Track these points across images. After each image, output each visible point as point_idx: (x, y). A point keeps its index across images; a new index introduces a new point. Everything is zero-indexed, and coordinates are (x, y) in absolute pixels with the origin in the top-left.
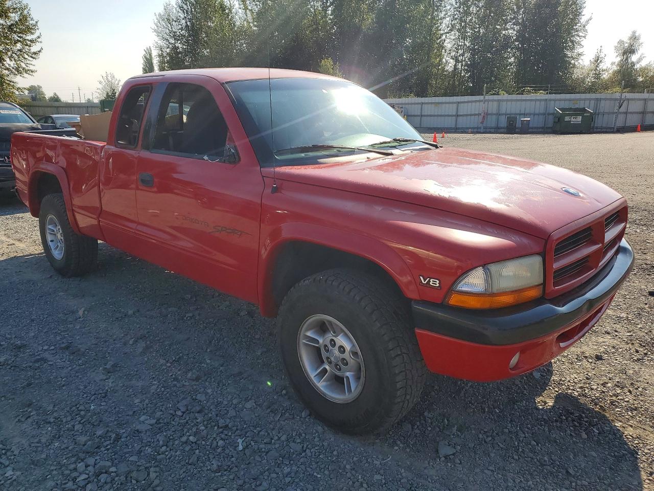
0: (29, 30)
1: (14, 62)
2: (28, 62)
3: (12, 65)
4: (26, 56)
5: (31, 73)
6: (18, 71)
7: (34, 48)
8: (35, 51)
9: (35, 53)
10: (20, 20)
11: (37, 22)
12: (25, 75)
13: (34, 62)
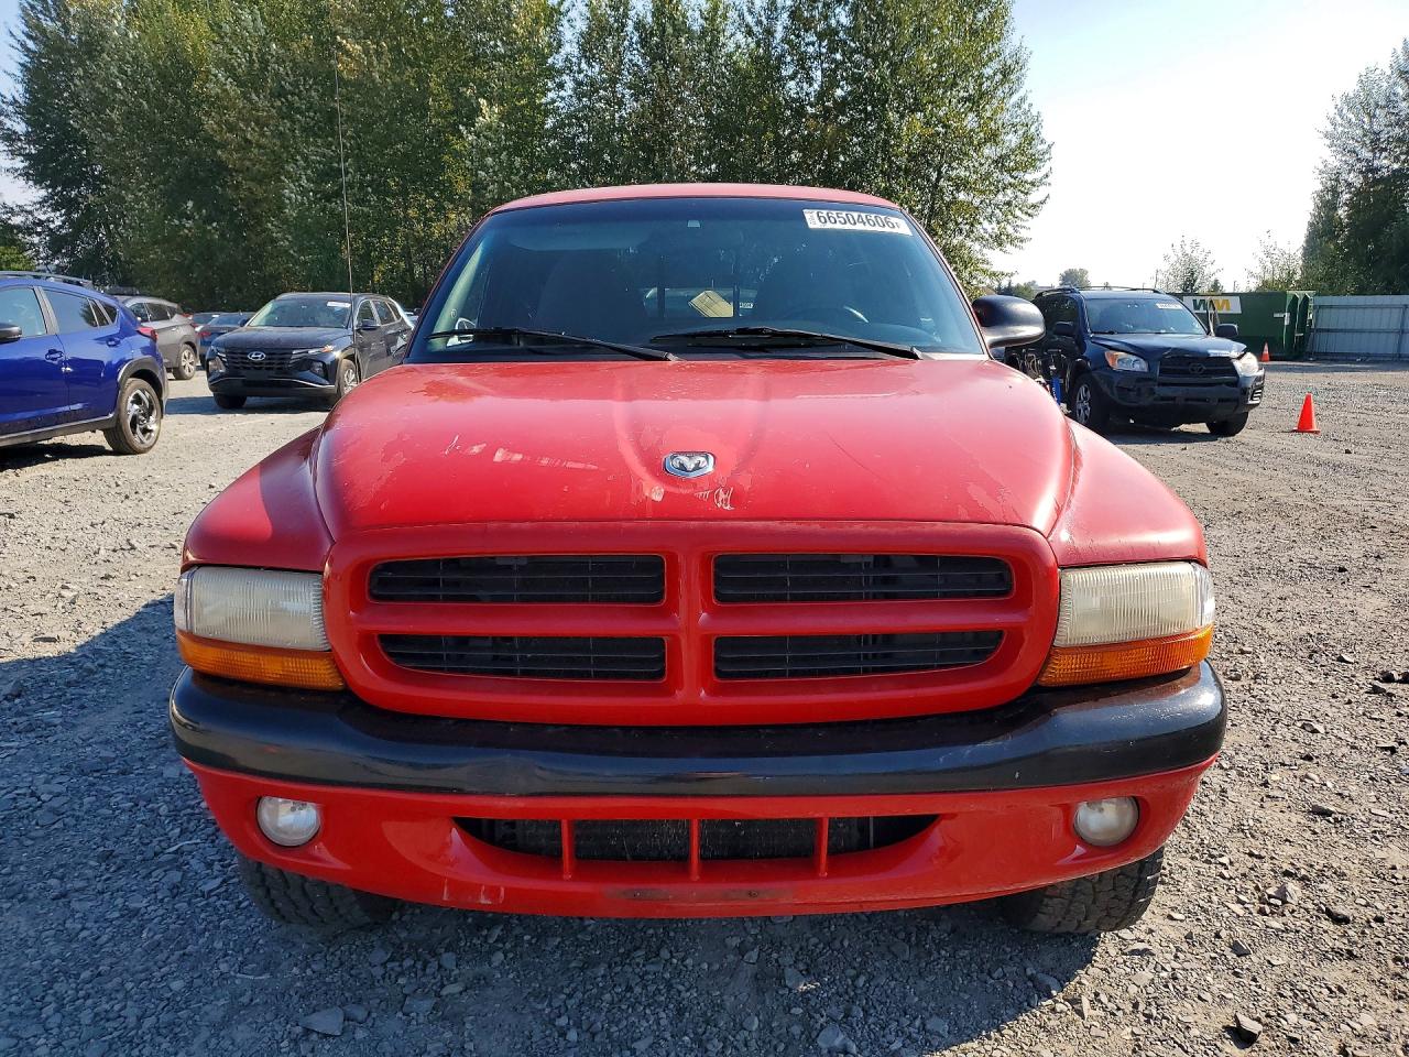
0: (1032, 163)
1: (994, 225)
2: (1019, 223)
3: (990, 231)
4: (1018, 213)
5: (1019, 244)
6: (998, 240)
7: (1034, 198)
8: (1034, 202)
9: (1034, 206)
10: (1020, 146)
11: (1050, 147)
12: (1009, 247)
13: (1030, 222)
